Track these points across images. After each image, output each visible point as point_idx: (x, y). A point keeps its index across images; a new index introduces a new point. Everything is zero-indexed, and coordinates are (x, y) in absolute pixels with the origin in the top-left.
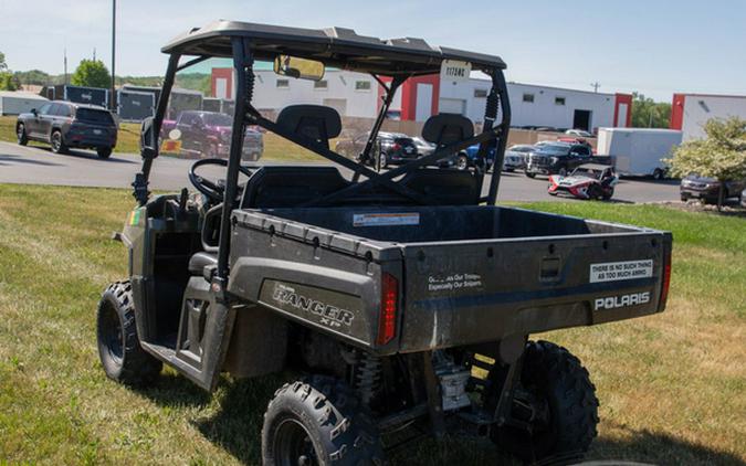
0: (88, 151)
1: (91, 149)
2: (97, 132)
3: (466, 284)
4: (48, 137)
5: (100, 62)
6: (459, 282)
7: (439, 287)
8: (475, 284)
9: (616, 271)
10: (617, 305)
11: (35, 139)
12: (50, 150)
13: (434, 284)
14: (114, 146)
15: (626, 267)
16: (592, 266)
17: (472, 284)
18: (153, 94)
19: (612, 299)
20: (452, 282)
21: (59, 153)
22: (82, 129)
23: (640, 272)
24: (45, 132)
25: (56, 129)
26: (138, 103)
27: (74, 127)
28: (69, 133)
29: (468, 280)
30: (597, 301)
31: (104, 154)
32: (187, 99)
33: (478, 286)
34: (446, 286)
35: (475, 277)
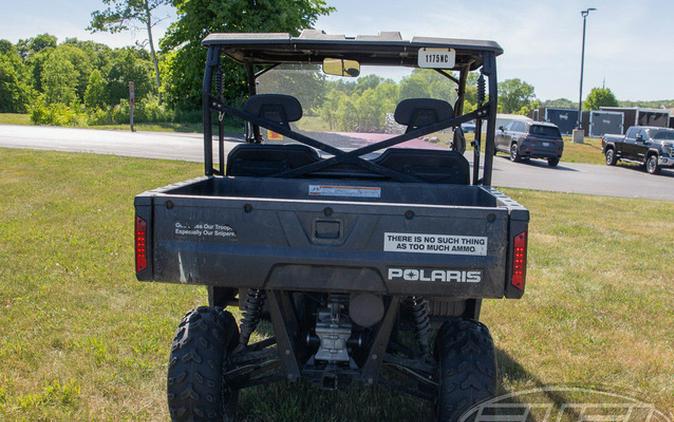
0: (539, 160)
1: (542, 158)
2: (546, 144)
3: (216, 233)
4: (509, 149)
5: (608, 90)
6: (210, 230)
7: (186, 232)
8: (227, 234)
9: (426, 244)
10: (422, 279)
11: (502, 151)
12: (509, 159)
13: (180, 229)
14: (560, 156)
15: (440, 240)
16: (386, 234)
17: (224, 234)
18: (623, 114)
19: (415, 272)
20: (200, 230)
21: (515, 161)
22: (534, 142)
23: (466, 249)
24: (507, 145)
25: (514, 142)
26: (608, 122)
27: (526, 140)
28: (523, 146)
29: (219, 231)
30: (391, 270)
31: (553, 163)
32: (654, 117)
33: (231, 237)
34: (194, 233)
35: (228, 228)
